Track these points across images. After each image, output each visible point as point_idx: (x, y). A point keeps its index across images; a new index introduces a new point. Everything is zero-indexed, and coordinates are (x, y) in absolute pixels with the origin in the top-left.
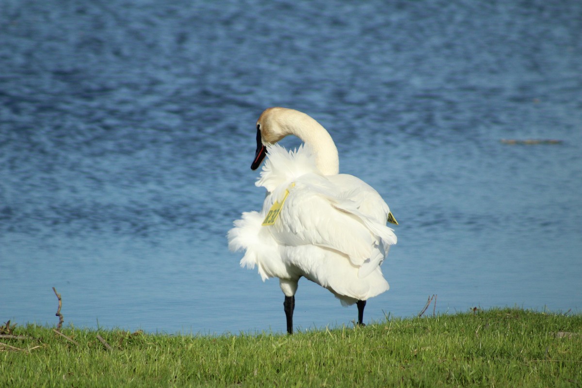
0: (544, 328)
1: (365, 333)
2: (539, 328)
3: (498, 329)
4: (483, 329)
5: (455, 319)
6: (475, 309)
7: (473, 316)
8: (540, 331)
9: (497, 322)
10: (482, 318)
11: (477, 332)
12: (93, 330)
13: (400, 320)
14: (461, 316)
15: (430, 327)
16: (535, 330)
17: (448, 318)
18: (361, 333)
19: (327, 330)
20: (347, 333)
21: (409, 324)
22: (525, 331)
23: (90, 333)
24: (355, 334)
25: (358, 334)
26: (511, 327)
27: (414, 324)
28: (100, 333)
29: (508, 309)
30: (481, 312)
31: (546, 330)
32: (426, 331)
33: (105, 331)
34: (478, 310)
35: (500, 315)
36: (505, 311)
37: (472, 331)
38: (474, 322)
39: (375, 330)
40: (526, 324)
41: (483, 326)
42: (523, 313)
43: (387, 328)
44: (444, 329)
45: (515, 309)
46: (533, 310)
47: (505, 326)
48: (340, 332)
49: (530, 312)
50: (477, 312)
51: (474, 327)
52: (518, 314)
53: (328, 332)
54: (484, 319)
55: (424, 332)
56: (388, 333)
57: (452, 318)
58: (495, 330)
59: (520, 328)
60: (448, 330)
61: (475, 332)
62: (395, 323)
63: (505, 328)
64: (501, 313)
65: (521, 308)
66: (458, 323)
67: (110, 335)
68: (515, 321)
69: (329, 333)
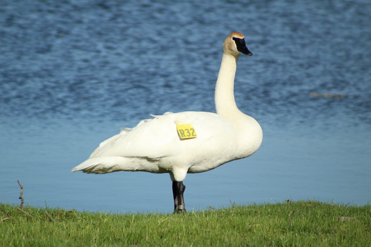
0: (332, 214)
1: (218, 214)
2: (329, 214)
3: (302, 213)
4: (293, 214)
5: (276, 207)
6: (288, 201)
7: (287, 205)
8: (329, 216)
9: (302, 209)
10: (293, 207)
11: (289, 215)
12: (43, 209)
13: (240, 207)
14: (279, 205)
15: (259, 212)
16: (326, 215)
17: (271, 207)
18: (215, 214)
19: (193, 211)
20: (206, 214)
21: (246, 209)
22: (320, 215)
23: (40, 210)
24: (211, 215)
25: (213, 215)
26: (311, 213)
27: (249, 209)
28: (47, 210)
29: (309, 201)
30: (292, 203)
31: (333, 215)
32: (257, 214)
33: (50, 209)
34: (290, 201)
35: (304, 205)
36: (307, 203)
37: (286, 215)
38: (288, 208)
39: (224, 213)
40: (320, 211)
41: (293, 212)
42: (319, 204)
43: (231, 212)
44: (268, 213)
45: (314, 202)
47: (307, 212)
48: (201, 213)
49: (324, 204)
50: (289, 202)
51: (288, 212)
52: (316, 205)
53: (194, 214)
54: (294, 207)
55: (255, 215)
56: (233, 215)
57: (274, 206)
58: (301, 215)
59: (316, 214)
60: (270, 214)
61: (288, 215)
62: (237, 209)
63: (307, 213)
64: (305, 203)
65: (317, 201)
66: (277, 209)
67: (54, 212)
68: (314, 209)
69: (195, 214)
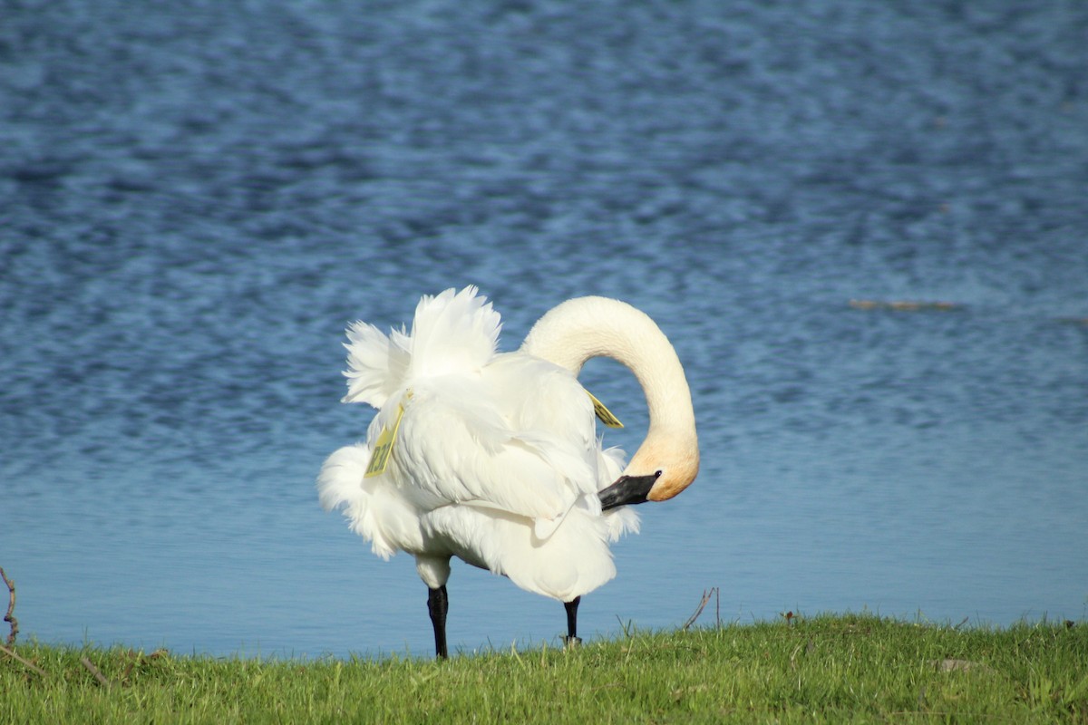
0: (918, 653)
1: (584, 658)
2: (909, 652)
3: (831, 652)
4: (804, 653)
5: (753, 634)
6: (790, 615)
7: (785, 630)
8: (910, 658)
9: (830, 640)
10: (803, 632)
11: (793, 658)
12: (74, 648)
13: (650, 634)
14: (763, 628)
15: (705, 649)
16: (900, 656)
17: (739, 632)
18: (577, 658)
19: (513, 650)
20: (550, 658)
21: (666, 642)
22: (883, 657)
23: (68, 653)
24: (567, 659)
25: (571, 659)
26: (856, 650)
27: (676, 643)
28: (87, 654)
29: (851, 616)
30: (800, 621)
31: (921, 656)
32: (699, 655)
33: (96, 650)
34: (796, 617)
35: (836, 627)
36: (845, 620)
37: (784, 657)
38: (788, 639)
39: (602, 652)
40: (883, 644)
41: (805, 648)
42: (879, 624)
43: (624, 649)
44: (732, 653)
45: (864, 617)
46: (898, 619)
47: (845, 648)
48: (537, 656)
49: (893, 622)
50: (792, 620)
51: (788, 650)
52: (871, 626)
53: (514, 656)
54: (806, 634)
55: (694, 658)
56: (628, 658)
57: (747, 632)
58: (827, 655)
59: (872, 652)
60: (738, 654)
61: (788, 658)
62: (640, 641)
63: (845, 651)
64: (839, 622)
65: (875, 614)
66: (758, 641)
67: (106, 659)
68: (864, 639)
69: (518, 657)
